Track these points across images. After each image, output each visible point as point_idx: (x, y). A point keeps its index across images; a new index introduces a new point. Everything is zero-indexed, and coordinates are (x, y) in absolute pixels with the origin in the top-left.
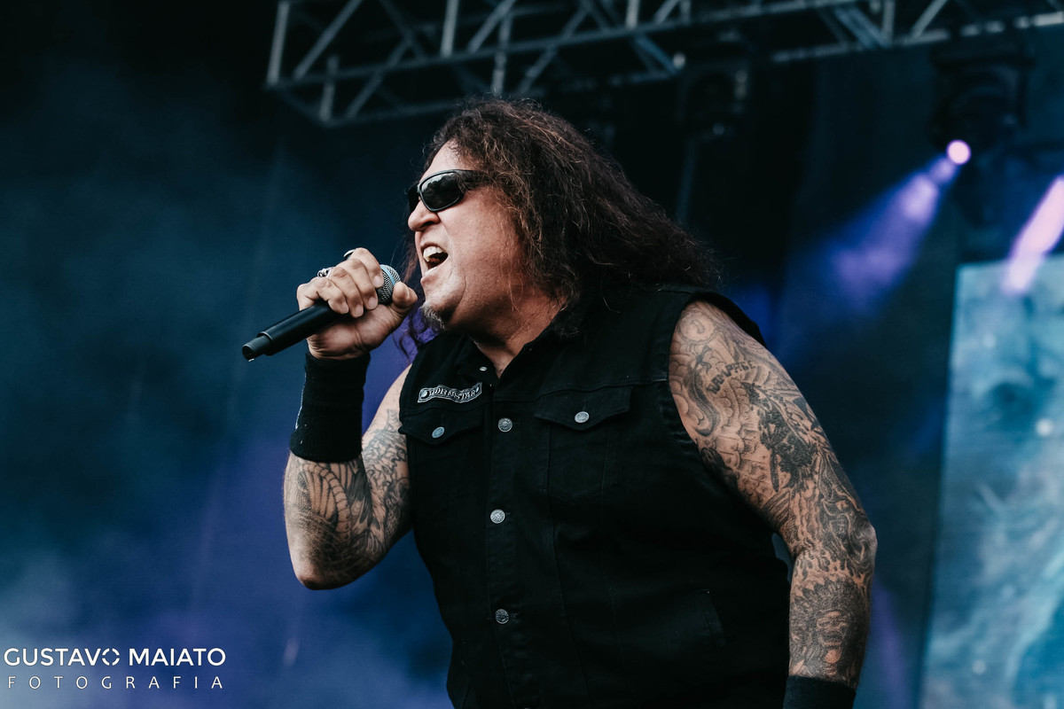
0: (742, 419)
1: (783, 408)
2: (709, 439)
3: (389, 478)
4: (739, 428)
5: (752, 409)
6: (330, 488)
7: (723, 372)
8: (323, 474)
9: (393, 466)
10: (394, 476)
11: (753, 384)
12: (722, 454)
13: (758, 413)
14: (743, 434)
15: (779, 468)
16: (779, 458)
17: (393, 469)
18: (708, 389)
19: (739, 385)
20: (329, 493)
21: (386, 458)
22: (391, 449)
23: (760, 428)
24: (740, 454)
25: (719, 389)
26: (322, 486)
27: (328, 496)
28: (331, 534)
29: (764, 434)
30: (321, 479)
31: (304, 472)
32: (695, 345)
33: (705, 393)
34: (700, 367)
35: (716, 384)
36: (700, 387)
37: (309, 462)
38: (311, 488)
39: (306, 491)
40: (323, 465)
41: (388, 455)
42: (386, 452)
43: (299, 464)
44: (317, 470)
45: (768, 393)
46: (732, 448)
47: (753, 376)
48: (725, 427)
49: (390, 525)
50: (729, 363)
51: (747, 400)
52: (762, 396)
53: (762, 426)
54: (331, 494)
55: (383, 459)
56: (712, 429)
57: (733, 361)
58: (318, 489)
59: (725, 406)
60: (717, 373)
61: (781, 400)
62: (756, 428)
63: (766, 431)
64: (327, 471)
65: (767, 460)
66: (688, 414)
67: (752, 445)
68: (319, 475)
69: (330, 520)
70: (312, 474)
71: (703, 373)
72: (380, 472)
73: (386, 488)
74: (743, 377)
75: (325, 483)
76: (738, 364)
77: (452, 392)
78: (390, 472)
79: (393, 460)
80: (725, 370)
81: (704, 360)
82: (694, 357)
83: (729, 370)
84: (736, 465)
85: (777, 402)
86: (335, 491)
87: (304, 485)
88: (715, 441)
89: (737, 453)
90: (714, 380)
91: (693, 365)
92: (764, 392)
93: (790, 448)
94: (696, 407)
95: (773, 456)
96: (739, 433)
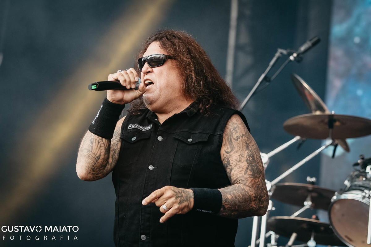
0: (242, 152)
1: (256, 156)
2: (228, 155)
3: (115, 148)
4: (240, 154)
5: (246, 151)
6: (101, 147)
7: (241, 135)
8: (99, 141)
9: (117, 143)
10: (117, 147)
11: (249, 144)
12: (230, 161)
13: (248, 153)
14: (240, 157)
15: (249, 170)
16: (250, 168)
17: (117, 144)
18: (234, 139)
19: (244, 142)
20: (100, 148)
21: (115, 140)
22: (117, 138)
23: (247, 157)
24: (237, 162)
25: (237, 140)
26: (98, 145)
27: (99, 149)
28: (96, 162)
29: (247, 159)
30: (99, 143)
31: (93, 139)
32: (234, 124)
33: (232, 140)
34: (234, 131)
35: (237, 138)
36: (231, 137)
37: (96, 136)
38: (94, 144)
39: (92, 145)
40: (100, 138)
41: (116, 139)
42: (115, 138)
43: (92, 136)
44: (98, 139)
45: (252, 149)
46: (235, 159)
47: (249, 142)
48: (235, 153)
49: (112, 165)
50: (243, 134)
51: (245, 147)
52: (250, 149)
53: (248, 157)
54: (100, 149)
55: (114, 140)
56: (230, 152)
57: (245, 134)
58: (97, 146)
59: (238, 146)
60: (239, 135)
61: (256, 153)
62: (245, 156)
63: (248, 158)
64: (101, 140)
65: (246, 167)
66: (224, 145)
67: (242, 161)
68: (98, 141)
69: (97, 157)
70: (96, 140)
71: (234, 133)
72: (113, 145)
73: (113, 151)
74: (246, 140)
75: (99, 144)
76: (246, 135)
77: (141, 127)
78: (116, 145)
79: (118, 141)
80: (242, 135)
81: (236, 130)
82: (233, 127)
83: (243, 136)
84: (234, 165)
85: (254, 153)
86: (102, 148)
87: (92, 143)
88: (230, 156)
89: (236, 161)
90: (237, 137)
91: (232, 130)
92: (251, 148)
93: (254, 167)
94: (228, 143)
95: (248, 166)
96: (239, 156)
